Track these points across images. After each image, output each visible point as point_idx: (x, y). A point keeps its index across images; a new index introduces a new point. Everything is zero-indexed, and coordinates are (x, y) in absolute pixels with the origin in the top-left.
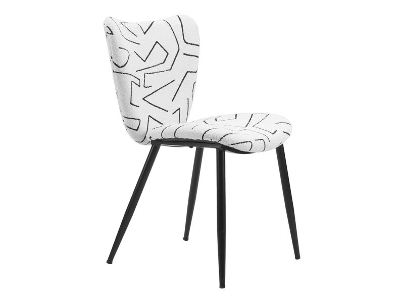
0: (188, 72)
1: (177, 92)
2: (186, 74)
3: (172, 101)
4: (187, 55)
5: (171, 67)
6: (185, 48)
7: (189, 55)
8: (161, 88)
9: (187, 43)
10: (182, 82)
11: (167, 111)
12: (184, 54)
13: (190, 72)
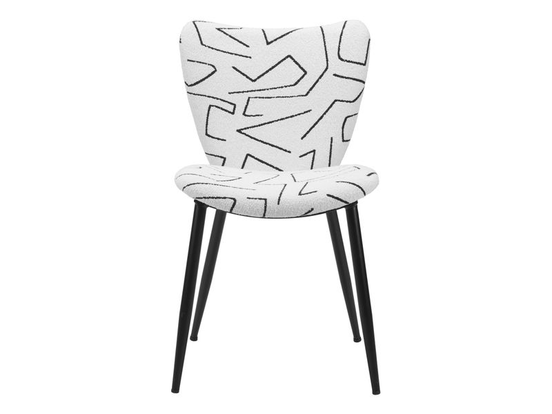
0: (336, 101)
1: (313, 127)
2: (333, 103)
3: (302, 138)
4: (338, 76)
5: (308, 93)
6: (336, 66)
7: (342, 77)
8: (282, 119)
9: (342, 60)
10: (325, 113)
11: (290, 152)
12: (335, 75)
13: (339, 101)
